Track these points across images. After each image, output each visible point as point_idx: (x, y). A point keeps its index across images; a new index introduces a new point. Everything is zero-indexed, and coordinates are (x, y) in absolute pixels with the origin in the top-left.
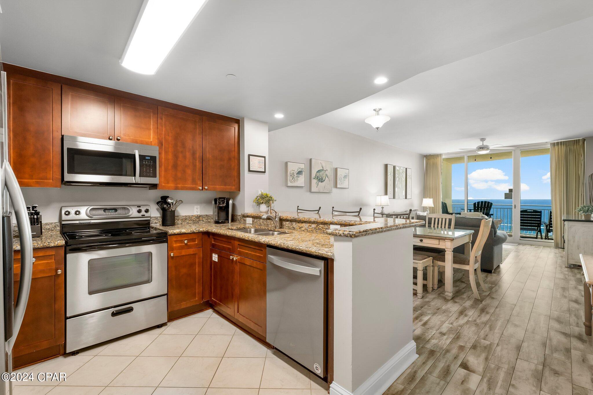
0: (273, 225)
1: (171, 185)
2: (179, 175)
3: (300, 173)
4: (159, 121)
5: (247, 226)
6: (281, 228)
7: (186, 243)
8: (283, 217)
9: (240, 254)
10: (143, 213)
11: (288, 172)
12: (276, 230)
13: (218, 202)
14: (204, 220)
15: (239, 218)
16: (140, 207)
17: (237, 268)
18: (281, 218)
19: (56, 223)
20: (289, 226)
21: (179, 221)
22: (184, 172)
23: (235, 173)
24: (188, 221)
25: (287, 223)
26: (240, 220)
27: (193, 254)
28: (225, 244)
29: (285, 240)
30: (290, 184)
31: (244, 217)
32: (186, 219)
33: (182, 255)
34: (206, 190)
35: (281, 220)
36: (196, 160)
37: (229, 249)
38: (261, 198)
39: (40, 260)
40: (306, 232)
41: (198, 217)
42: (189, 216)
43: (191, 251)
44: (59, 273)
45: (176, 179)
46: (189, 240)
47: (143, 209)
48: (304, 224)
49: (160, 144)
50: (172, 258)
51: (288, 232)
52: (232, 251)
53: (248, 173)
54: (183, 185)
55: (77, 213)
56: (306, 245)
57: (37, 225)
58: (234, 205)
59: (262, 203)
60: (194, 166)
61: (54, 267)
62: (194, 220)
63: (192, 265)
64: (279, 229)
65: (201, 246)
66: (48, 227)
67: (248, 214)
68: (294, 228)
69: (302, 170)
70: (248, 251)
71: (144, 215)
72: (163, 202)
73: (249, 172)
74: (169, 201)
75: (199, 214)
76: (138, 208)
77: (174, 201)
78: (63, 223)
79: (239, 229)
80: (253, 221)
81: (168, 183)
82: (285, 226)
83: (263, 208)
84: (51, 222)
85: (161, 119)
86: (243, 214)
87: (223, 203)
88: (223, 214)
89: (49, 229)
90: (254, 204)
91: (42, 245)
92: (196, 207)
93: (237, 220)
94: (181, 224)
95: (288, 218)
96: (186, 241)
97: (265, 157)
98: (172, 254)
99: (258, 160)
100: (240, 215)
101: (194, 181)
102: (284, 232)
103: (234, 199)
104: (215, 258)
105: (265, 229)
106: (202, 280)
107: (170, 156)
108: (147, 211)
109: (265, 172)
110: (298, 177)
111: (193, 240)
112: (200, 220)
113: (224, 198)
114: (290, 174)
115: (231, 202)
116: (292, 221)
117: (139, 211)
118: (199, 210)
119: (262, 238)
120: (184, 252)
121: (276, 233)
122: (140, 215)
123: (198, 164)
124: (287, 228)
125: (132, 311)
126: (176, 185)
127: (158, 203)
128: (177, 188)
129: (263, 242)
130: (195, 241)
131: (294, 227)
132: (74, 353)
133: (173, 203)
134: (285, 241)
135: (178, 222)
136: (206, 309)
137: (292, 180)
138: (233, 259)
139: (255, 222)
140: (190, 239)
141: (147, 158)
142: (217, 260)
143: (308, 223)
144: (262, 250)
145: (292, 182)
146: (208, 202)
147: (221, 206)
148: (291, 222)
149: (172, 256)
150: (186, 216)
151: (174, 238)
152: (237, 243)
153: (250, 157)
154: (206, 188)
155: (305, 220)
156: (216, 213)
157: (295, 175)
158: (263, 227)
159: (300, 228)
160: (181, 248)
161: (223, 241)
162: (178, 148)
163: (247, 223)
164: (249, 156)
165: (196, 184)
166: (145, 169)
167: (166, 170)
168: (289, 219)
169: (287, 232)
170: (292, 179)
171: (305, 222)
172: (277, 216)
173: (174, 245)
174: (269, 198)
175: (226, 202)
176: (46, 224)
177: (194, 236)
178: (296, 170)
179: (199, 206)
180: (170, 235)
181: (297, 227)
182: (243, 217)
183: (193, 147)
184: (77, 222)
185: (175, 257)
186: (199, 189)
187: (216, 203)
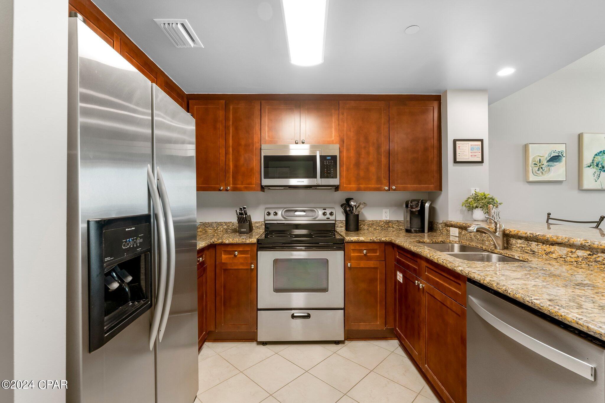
0: (492, 243)
1: (353, 186)
2: (362, 174)
3: (555, 159)
4: (341, 116)
5: (451, 238)
6: (505, 248)
7: (365, 253)
8: (510, 232)
9: (428, 280)
10: (328, 216)
11: (528, 159)
12: (496, 251)
13: (409, 205)
14: (395, 227)
15: (441, 226)
16: (325, 209)
17: (425, 300)
18: (507, 232)
19: (262, 222)
20: (523, 247)
21: (366, 226)
22: (367, 170)
23: (434, 167)
24: (375, 227)
25: (519, 241)
26: (442, 230)
27: (374, 268)
28: (410, 262)
29: (503, 275)
30: (532, 178)
31: (448, 226)
32: (372, 224)
33: (360, 267)
34: (395, 190)
35: (507, 237)
36: (381, 155)
37: (415, 270)
38: (475, 199)
39: (242, 254)
40: (563, 263)
41: (388, 223)
42: (376, 221)
43: (372, 264)
44: (253, 268)
45: (358, 179)
46: (368, 251)
47: (328, 212)
48: (556, 248)
49: (342, 142)
50: (350, 268)
51: (518, 258)
52: (418, 274)
53: (453, 166)
54: (367, 185)
55: (276, 214)
56: (551, 298)
57: (247, 223)
58: (432, 210)
59: (477, 207)
60: (379, 162)
61: (250, 262)
62: (382, 225)
63: (373, 281)
64: (503, 249)
65: (384, 259)
66: (257, 225)
67: (452, 223)
68: (534, 253)
69: (560, 155)
70: (440, 279)
71: (329, 218)
72: (346, 205)
73: (455, 164)
74: (352, 203)
75: (388, 219)
76: (324, 211)
77: (357, 204)
78: (267, 222)
79: (434, 243)
80: (460, 233)
81: (350, 184)
82: (515, 247)
83: (479, 214)
84: (259, 221)
85: (343, 114)
86: (445, 221)
87: (417, 207)
88: (417, 222)
89: (258, 227)
90: (464, 208)
91: (241, 241)
92: (384, 210)
93: (437, 229)
94: (368, 229)
95: (519, 234)
96: (365, 251)
97: (482, 141)
98: (349, 264)
99: (470, 145)
100: (441, 224)
101: (379, 180)
102: (510, 256)
103: (433, 201)
104: (400, 277)
105: (477, 247)
106: (385, 302)
107: (352, 154)
108: (331, 214)
109: (482, 162)
110: (551, 166)
111: (374, 251)
112: (389, 227)
113: (418, 201)
114: (534, 163)
115: (427, 205)
116: (528, 239)
117: (324, 214)
118: (388, 214)
119: (461, 264)
120: (363, 264)
121: (494, 257)
122: (325, 218)
123: (384, 160)
124: (519, 250)
125: (309, 319)
126: (359, 185)
127: (342, 206)
128: (359, 189)
129: (460, 272)
130: (376, 253)
131: (534, 250)
132: (264, 343)
133: (355, 206)
134: (503, 278)
135: (364, 227)
136: (391, 338)
137: (537, 172)
138: (418, 285)
139: (463, 234)
140: (369, 249)
141: (328, 158)
142: (401, 281)
143: (567, 247)
144: (460, 284)
145: (536, 174)
146: (398, 205)
147: (414, 210)
148: (528, 241)
149: (349, 266)
150: (373, 221)
151: (352, 247)
152: (424, 264)
153: (457, 142)
154: (394, 187)
155: (559, 240)
156: (408, 219)
157: (545, 162)
158: (474, 244)
159: (547, 254)
160: (360, 258)
161: (408, 257)
162: (361, 143)
163: (451, 234)
164: (455, 141)
165: (381, 183)
166: (326, 170)
167: (348, 170)
168: (522, 235)
169: (516, 257)
170: (537, 170)
171: (560, 244)
172: (498, 229)
173: (352, 255)
174: (489, 199)
175: (420, 205)
176: (256, 223)
177: (376, 247)
178: (546, 156)
179: (388, 210)
180: (347, 242)
181: (540, 252)
182: (445, 226)
183: (377, 140)
184: (275, 222)
185: (353, 268)
186: (385, 189)
187: (407, 206)
